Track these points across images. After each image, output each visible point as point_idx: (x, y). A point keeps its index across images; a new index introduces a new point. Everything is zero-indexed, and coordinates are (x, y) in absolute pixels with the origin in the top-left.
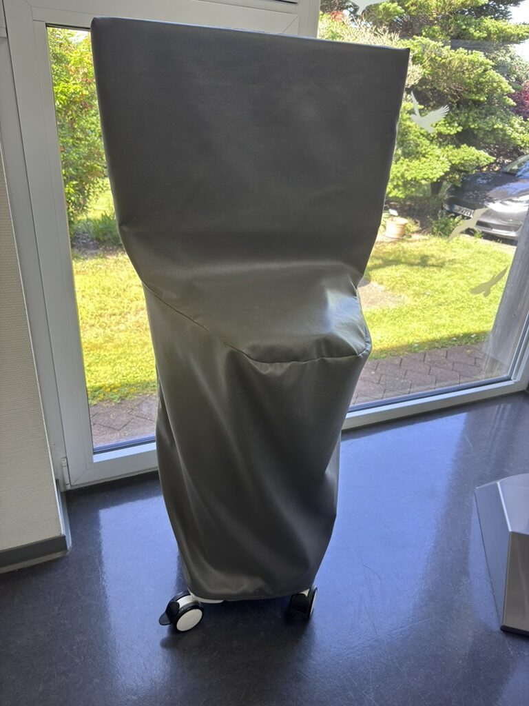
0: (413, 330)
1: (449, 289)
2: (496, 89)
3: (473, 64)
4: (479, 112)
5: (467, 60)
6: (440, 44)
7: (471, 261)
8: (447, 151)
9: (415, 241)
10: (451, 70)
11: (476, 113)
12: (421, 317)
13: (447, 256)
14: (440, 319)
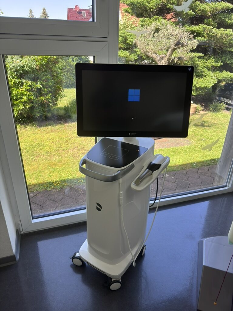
0: (194, 157)
1: (214, 137)
3: (227, 35)
4: (232, 56)
5: (224, 33)
6: (212, 27)
8: (216, 74)
10: (217, 38)
12: (199, 151)
13: (215, 121)
14: (208, 152)
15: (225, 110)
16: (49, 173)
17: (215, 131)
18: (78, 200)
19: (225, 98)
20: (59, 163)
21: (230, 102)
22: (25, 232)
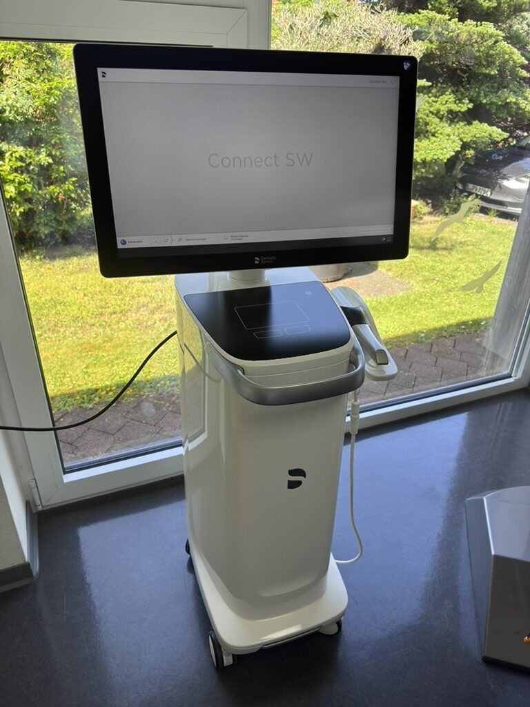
0: (420, 319)
1: (460, 273)
2: (507, 61)
3: (482, 37)
4: (491, 86)
5: (476, 32)
6: (447, 17)
7: (485, 242)
8: (458, 129)
9: (427, 223)
10: (459, 43)
11: (488, 87)
12: (429, 305)
13: (459, 238)
14: (449, 306)
15: (477, 214)
16: (86, 368)
17: (460, 259)
18: (162, 428)
19: (478, 185)
20: (105, 344)
21: (489, 193)
22: (48, 506)
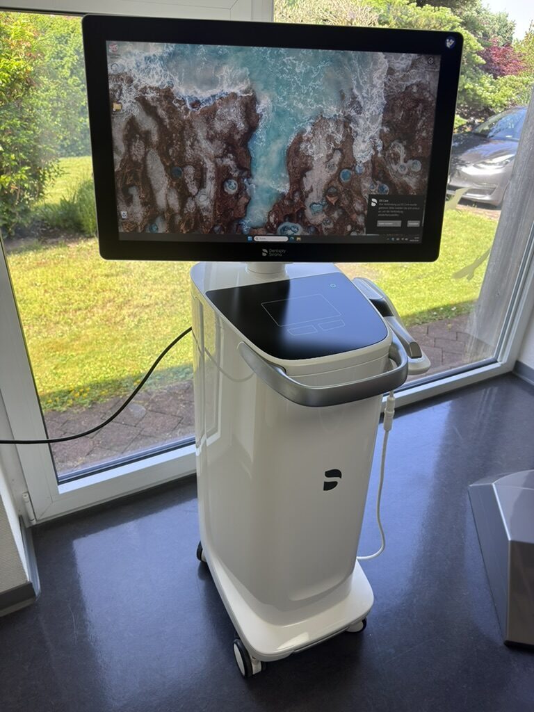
3: (440, 21)
5: (434, 17)
12: (401, 292)
14: (420, 292)
20: (73, 343)
22: (43, 519)
